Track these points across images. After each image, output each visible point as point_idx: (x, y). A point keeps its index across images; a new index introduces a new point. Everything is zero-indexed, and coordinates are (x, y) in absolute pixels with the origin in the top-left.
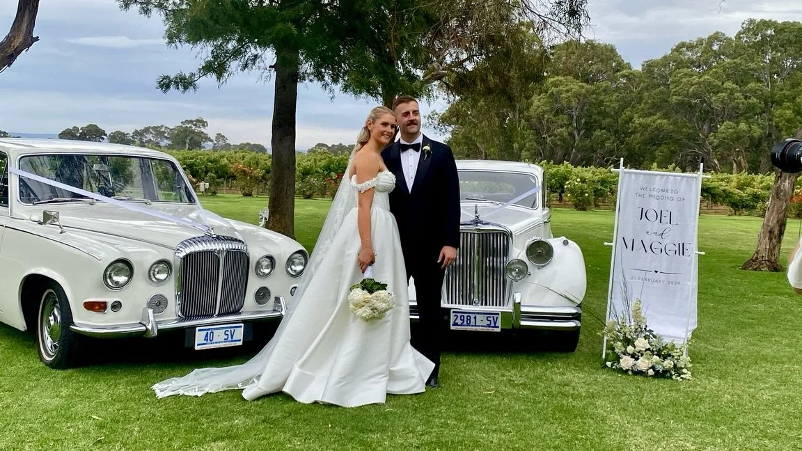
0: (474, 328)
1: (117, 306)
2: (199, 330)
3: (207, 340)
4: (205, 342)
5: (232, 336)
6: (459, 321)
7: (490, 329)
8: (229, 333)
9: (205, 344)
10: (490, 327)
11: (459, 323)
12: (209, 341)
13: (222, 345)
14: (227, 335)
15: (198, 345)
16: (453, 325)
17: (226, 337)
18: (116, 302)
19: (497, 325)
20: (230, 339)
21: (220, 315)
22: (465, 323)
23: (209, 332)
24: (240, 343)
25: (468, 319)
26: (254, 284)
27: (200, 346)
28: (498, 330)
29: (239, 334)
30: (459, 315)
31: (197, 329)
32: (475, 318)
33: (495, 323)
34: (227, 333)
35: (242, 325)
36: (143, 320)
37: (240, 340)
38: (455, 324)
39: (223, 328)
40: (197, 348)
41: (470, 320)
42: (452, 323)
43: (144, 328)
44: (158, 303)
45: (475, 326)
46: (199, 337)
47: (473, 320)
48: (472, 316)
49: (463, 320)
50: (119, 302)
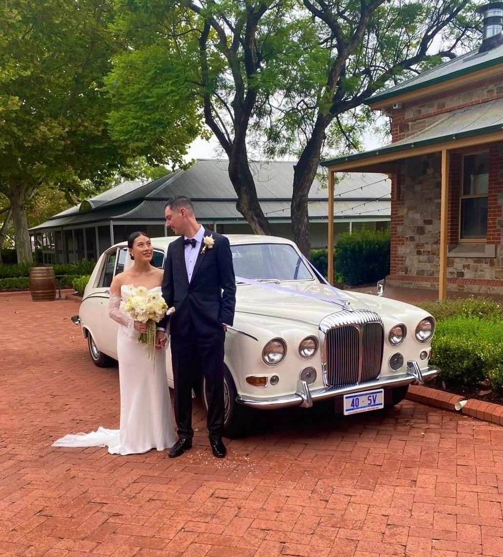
1: (275, 380)
2: (346, 398)
3: (354, 406)
4: (352, 407)
5: (374, 401)
8: (371, 398)
9: (352, 409)
12: (355, 407)
13: (367, 409)
14: (371, 400)
15: (347, 410)
17: (369, 402)
18: (274, 376)
20: (373, 403)
21: (362, 382)
23: (355, 398)
24: (382, 407)
26: (389, 352)
27: (347, 412)
29: (380, 398)
31: (345, 396)
34: (370, 398)
35: (382, 390)
36: (298, 391)
37: (381, 404)
39: (366, 394)
40: (346, 413)
43: (300, 399)
44: (309, 375)
46: (347, 403)
50: (276, 376)
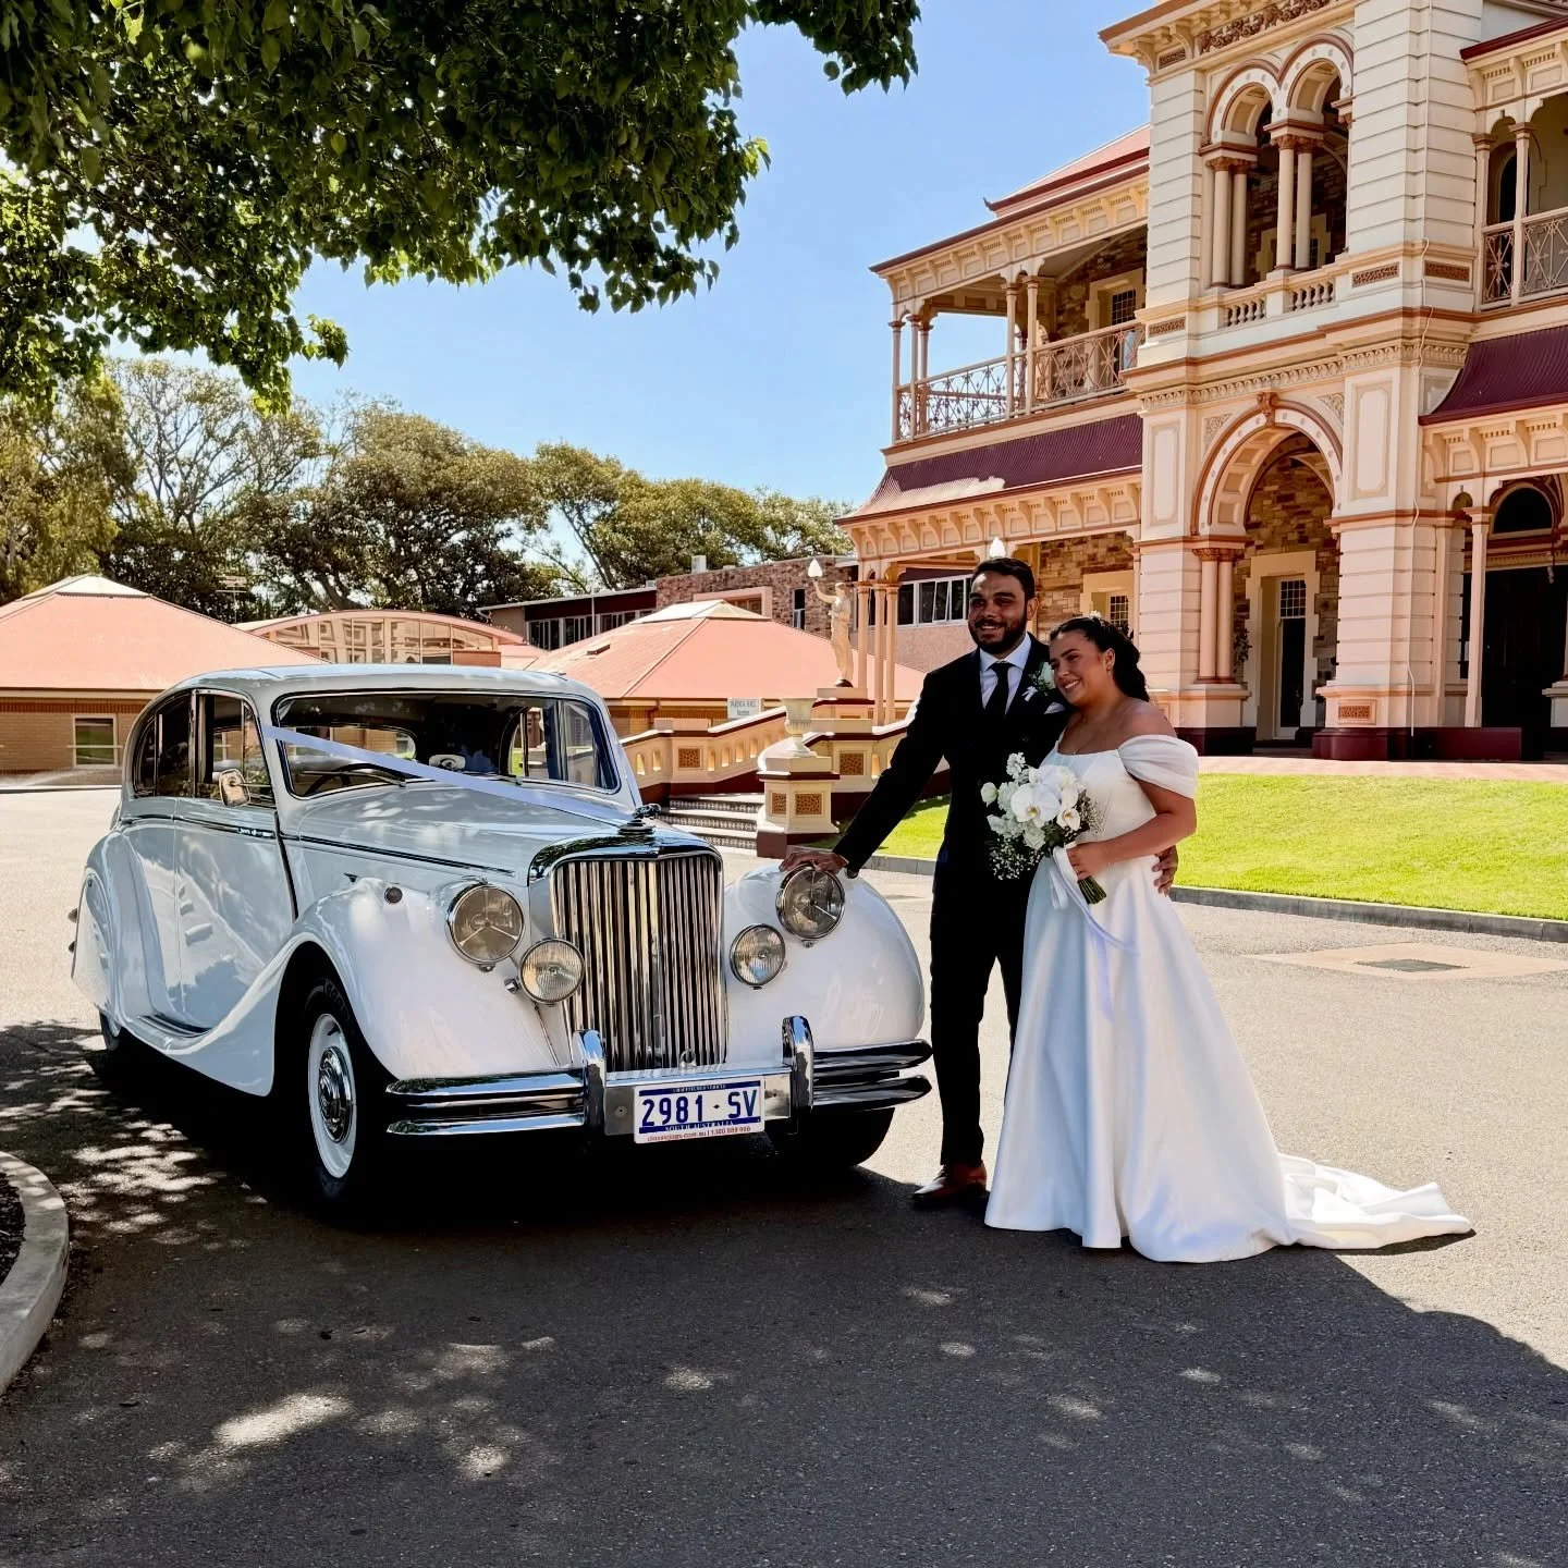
0: (697, 1132)
6: (657, 1118)
7: (739, 1129)
10: (736, 1122)
11: (658, 1123)
16: (642, 1131)
19: (754, 1115)
22: (673, 1121)
25: (679, 1109)
28: (758, 1128)
30: (656, 1099)
32: (699, 1101)
33: (750, 1110)
38: (648, 1127)
41: (685, 1109)
42: (638, 1124)
45: (701, 1124)
47: (693, 1109)
48: (692, 1097)
49: (668, 1113)
